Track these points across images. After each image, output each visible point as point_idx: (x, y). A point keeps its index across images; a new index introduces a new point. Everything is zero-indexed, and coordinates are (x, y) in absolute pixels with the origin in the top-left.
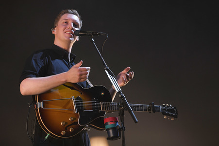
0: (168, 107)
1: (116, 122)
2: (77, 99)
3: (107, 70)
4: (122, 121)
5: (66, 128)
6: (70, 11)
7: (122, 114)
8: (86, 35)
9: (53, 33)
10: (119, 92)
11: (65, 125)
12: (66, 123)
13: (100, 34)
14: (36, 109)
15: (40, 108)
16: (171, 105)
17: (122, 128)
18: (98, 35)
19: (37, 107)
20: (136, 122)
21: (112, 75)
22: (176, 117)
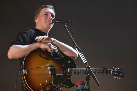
0: (116, 70)
1: (84, 85)
2: (51, 66)
3: (77, 47)
4: (88, 84)
5: (44, 88)
6: (48, 6)
7: (88, 79)
8: (60, 22)
9: (35, 21)
10: (86, 63)
11: (43, 86)
12: (44, 84)
13: (71, 22)
14: (22, 75)
15: (25, 74)
16: (119, 69)
17: (88, 89)
18: (69, 23)
19: (23, 73)
20: (99, 85)
21: (80, 51)
22: (122, 77)
